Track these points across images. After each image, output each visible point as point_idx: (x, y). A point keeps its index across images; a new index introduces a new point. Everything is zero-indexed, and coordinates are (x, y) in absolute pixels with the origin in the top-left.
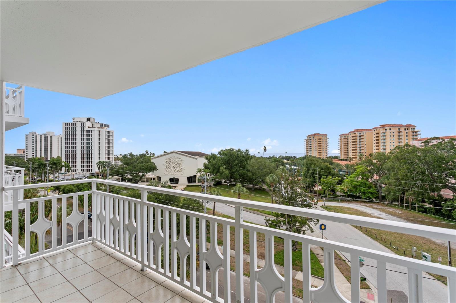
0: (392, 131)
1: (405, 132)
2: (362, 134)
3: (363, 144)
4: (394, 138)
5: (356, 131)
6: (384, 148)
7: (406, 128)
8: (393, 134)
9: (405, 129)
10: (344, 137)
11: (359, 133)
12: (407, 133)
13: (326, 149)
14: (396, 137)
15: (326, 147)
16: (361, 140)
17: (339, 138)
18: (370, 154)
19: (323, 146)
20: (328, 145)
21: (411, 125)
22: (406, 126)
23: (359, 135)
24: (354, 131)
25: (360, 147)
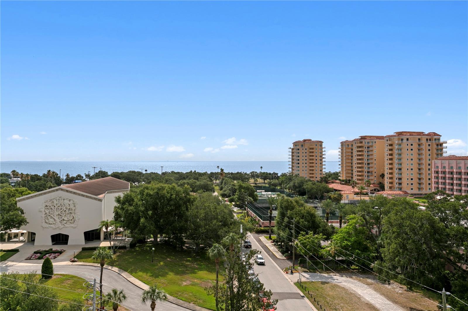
0: (410, 142)
1: (427, 144)
2: (370, 144)
3: (372, 159)
4: (412, 152)
5: (363, 138)
6: (400, 167)
7: (429, 137)
8: (412, 147)
9: (427, 140)
10: (346, 146)
11: (366, 143)
12: (429, 145)
13: (321, 163)
14: (415, 151)
15: (320, 162)
16: (370, 153)
17: (340, 147)
18: (381, 174)
19: (316, 160)
20: (323, 158)
21: (435, 134)
22: (429, 134)
23: (366, 145)
24: (360, 138)
25: (369, 164)
